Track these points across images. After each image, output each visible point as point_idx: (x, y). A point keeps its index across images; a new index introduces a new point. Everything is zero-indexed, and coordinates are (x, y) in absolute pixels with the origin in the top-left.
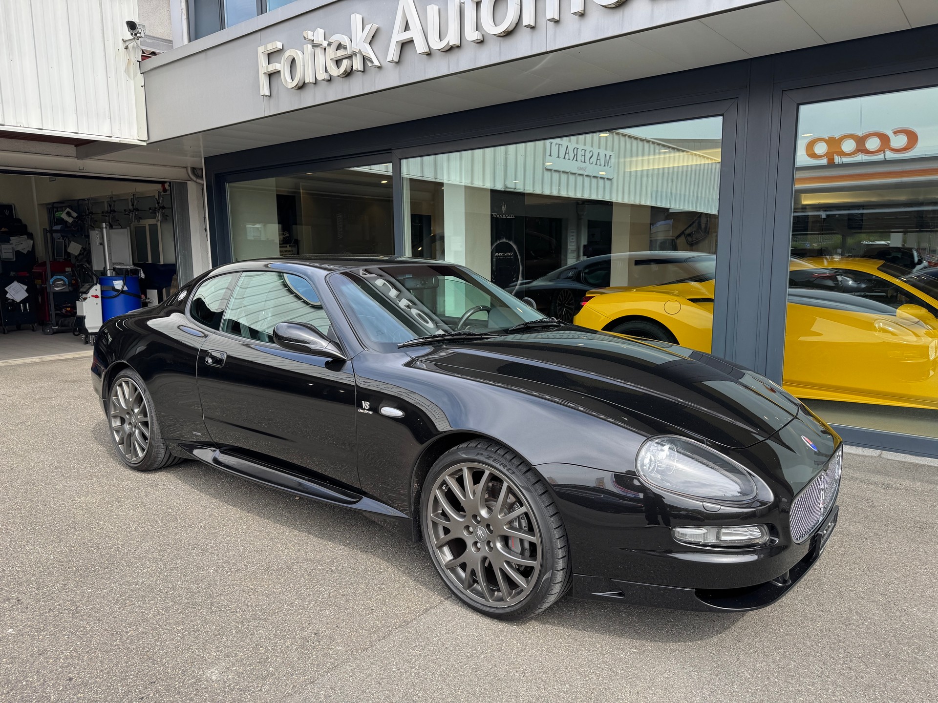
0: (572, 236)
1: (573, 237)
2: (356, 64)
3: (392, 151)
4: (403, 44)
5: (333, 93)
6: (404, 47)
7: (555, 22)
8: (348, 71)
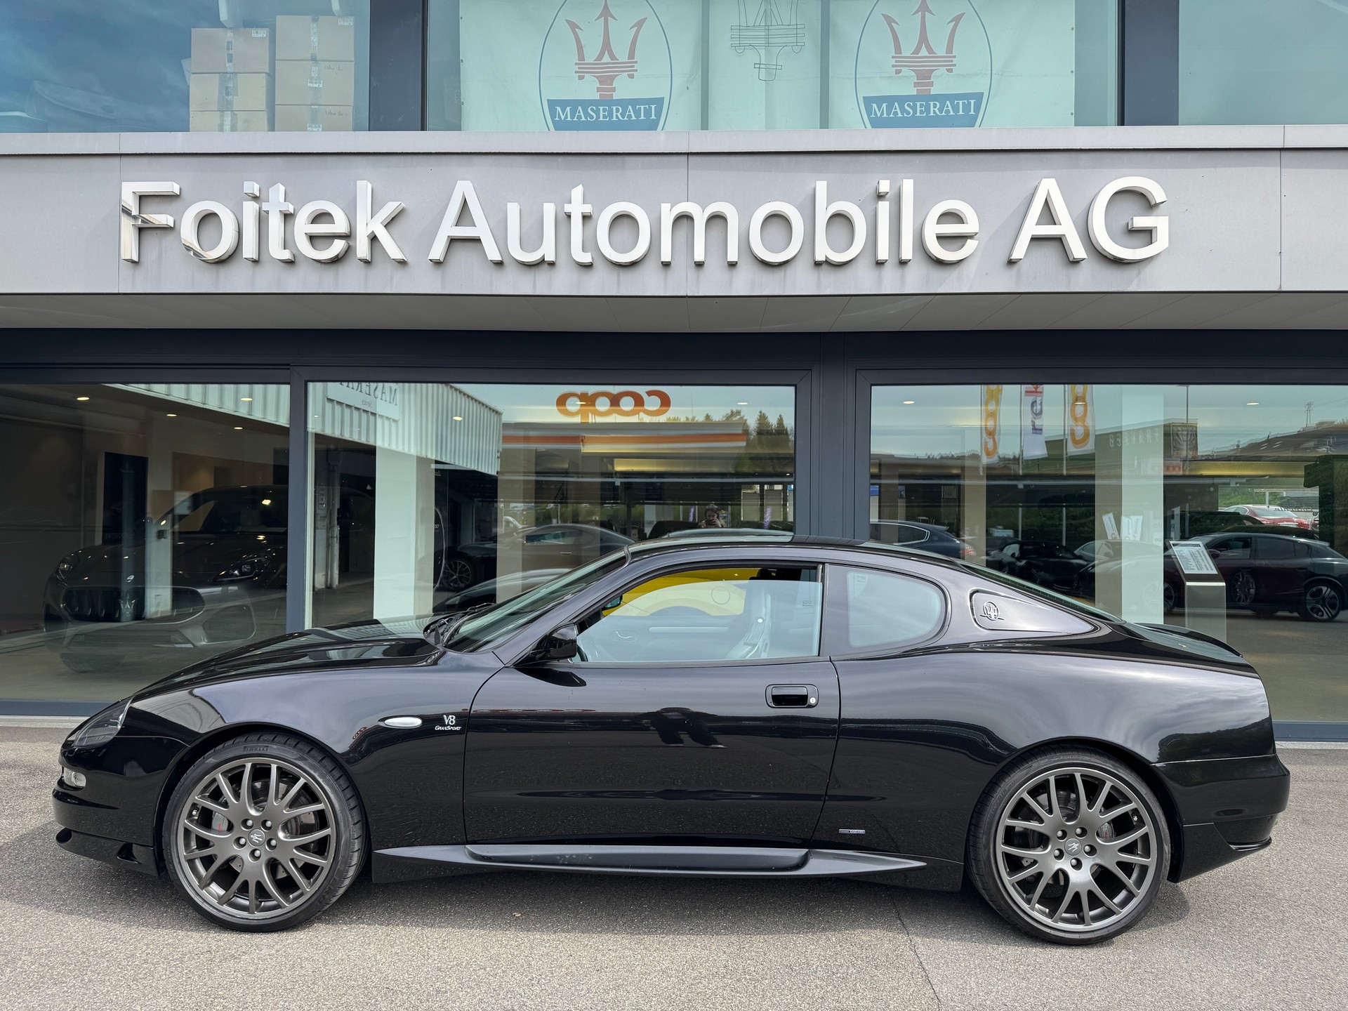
1: (322, 497)
2: (362, 250)
3: (291, 368)
4: (453, 241)
5: (295, 283)
6: (452, 244)
7: (699, 265)
8: (340, 256)
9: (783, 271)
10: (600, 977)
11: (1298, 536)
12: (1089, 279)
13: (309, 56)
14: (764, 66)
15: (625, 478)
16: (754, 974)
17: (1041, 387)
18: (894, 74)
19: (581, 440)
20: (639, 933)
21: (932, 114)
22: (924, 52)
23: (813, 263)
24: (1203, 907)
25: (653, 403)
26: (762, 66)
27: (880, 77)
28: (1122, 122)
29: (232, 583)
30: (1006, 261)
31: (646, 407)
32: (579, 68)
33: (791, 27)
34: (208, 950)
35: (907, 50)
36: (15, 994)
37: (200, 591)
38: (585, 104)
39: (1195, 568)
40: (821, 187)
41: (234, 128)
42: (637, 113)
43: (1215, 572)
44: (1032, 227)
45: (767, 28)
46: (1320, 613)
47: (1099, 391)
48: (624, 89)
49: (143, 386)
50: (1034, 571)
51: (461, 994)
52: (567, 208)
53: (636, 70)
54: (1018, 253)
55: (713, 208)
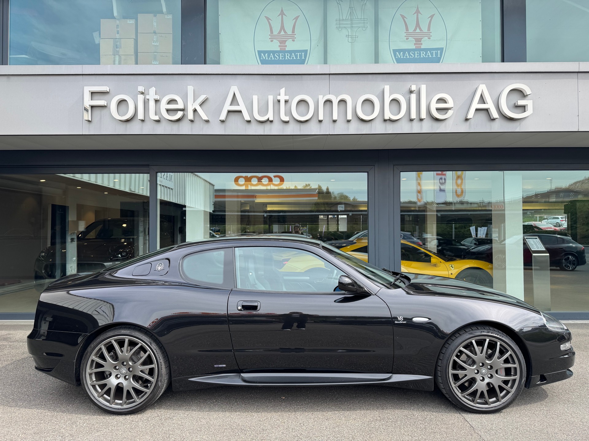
0: (141, 222)
2: (190, 116)
3: (150, 167)
4: (229, 112)
5: (161, 130)
6: (229, 113)
7: (335, 121)
8: (180, 119)
9: (371, 123)
10: (329, 422)
11: (558, 235)
12: (499, 127)
13: (153, 32)
14: (350, 36)
15: (269, 213)
16: (392, 419)
17: (444, 172)
18: (405, 40)
19: (254, 197)
20: (338, 404)
21: (422, 57)
22: (418, 30)
23: (383, 120)
24: (566, 388)
25: (276, 181)
26: (349, 36)
27: (400, 41)
28: (503, 61)
29: (117, 260)
30: (464, 118)
31: (274, 182)
32: (271, 37)
33: (361, 20)
34: (158, 415)
35: (411, 30)
36: (82, 436)
37: (105, 264)
38: (274, 52)
39: (536, 248)
40: (387, 88)
41: (120, 63)
42: (296, 56)
43: (544, 249)
44: (476, 105)
45: (351, 20)
46: (568, 268)
47: (469, 174)
48: (290, 46)
49: (72, 175)
50: (445, 251)
51: (273, 430)
52: (279, 98)
53: (295, 38)
54: (470, 115)
55: (340, 98)
